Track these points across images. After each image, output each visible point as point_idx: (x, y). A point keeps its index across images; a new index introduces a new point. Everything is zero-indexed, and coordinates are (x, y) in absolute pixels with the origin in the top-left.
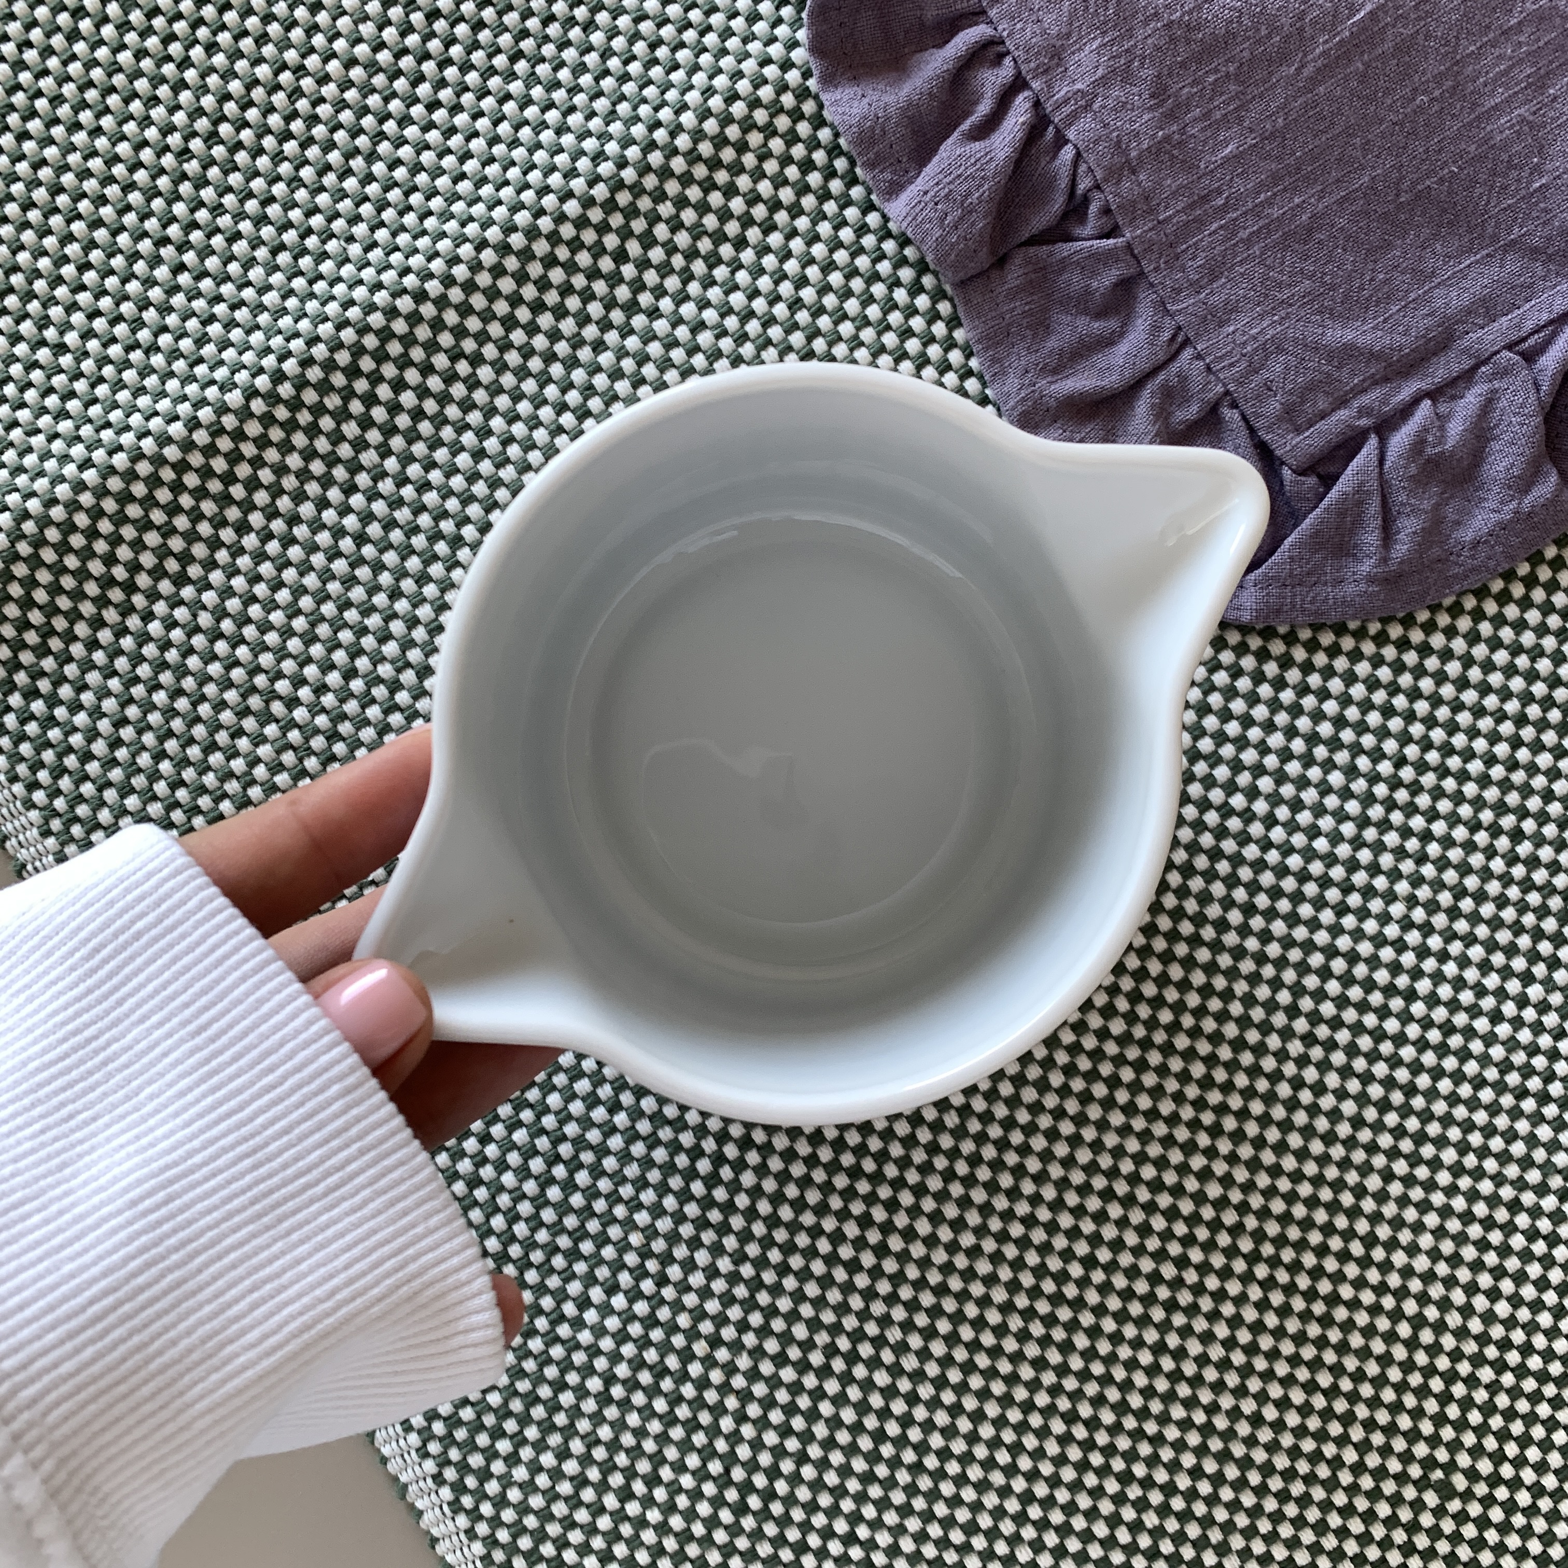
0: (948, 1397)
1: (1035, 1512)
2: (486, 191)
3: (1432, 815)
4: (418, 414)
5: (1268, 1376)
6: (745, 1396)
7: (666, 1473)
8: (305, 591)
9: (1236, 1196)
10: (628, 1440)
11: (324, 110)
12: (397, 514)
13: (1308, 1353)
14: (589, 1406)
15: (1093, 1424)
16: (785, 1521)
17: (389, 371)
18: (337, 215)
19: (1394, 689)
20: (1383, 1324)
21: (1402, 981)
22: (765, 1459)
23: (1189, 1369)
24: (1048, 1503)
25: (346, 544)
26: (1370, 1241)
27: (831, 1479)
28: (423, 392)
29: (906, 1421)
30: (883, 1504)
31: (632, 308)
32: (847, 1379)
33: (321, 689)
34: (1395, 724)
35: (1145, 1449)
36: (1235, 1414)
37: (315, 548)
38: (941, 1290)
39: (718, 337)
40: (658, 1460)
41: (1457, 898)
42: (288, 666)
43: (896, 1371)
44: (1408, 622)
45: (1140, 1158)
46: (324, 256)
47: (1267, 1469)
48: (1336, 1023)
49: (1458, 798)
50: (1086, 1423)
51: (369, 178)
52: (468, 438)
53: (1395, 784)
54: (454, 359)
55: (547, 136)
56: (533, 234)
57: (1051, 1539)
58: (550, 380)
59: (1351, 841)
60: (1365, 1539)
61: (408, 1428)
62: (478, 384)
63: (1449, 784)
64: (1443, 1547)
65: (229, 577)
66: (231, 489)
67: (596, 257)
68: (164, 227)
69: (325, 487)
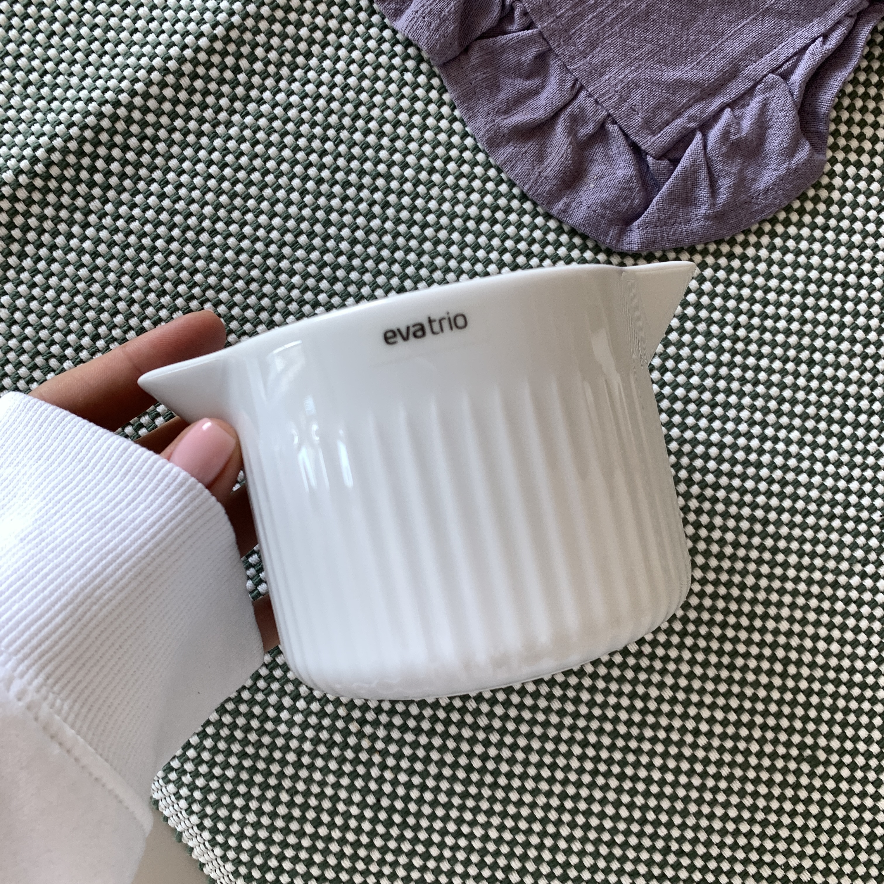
0: (508, 740)
1: (569, 804)
2: (151, 38)
3: (759, 356)
4: (123, 176)
5: (700, 704)
6: (384, 753)
7: (341, 807)
8: (64, 290)
10: (315, 789)
12: (115, 238)
13: (723, 688)
14: (289, 771)
16: (417, 828)
17: (102, 151)
18: (62, 61)
19: (728, 283)
20: (765, 665)
21: (753, 457)
22: (401, 791)
23: (652, 706)
24: (576, 798)
25: (86, 259)
26: (752, 616)
27: (443, 798)
28: (125, 163)
29: (485, 757)
30: (476, 810)
31: (247, 99)
32: (445, 735)
33: (79, 348)
34: (731, 304)
35: (631, 758)
36: (683, 730)
37: (67, 263)
39: (300, 112)
40: (335, 799)
41: (780, 403)
42: (57, 336)
43: (475, 727)
44: (732, 242)
46: (56, 86)
47: (706, 762)
48: (716, 487)
49: (774, 344)
50: (594, 746)
51: (79, 37)
52: (154, 187)
53: (735, 339)
54: (141, 140)
56: (181, 60)
57: (580, 820)
58: (201, 148)
59: (713, 377)
60: (769, 797)
61: (179, 797)
62: (157, 154)
63: (767, 336)
64: (816, 796)
65: (17, 286)
66: (13, 232)
67: (222, 71)
69: (70, 226)
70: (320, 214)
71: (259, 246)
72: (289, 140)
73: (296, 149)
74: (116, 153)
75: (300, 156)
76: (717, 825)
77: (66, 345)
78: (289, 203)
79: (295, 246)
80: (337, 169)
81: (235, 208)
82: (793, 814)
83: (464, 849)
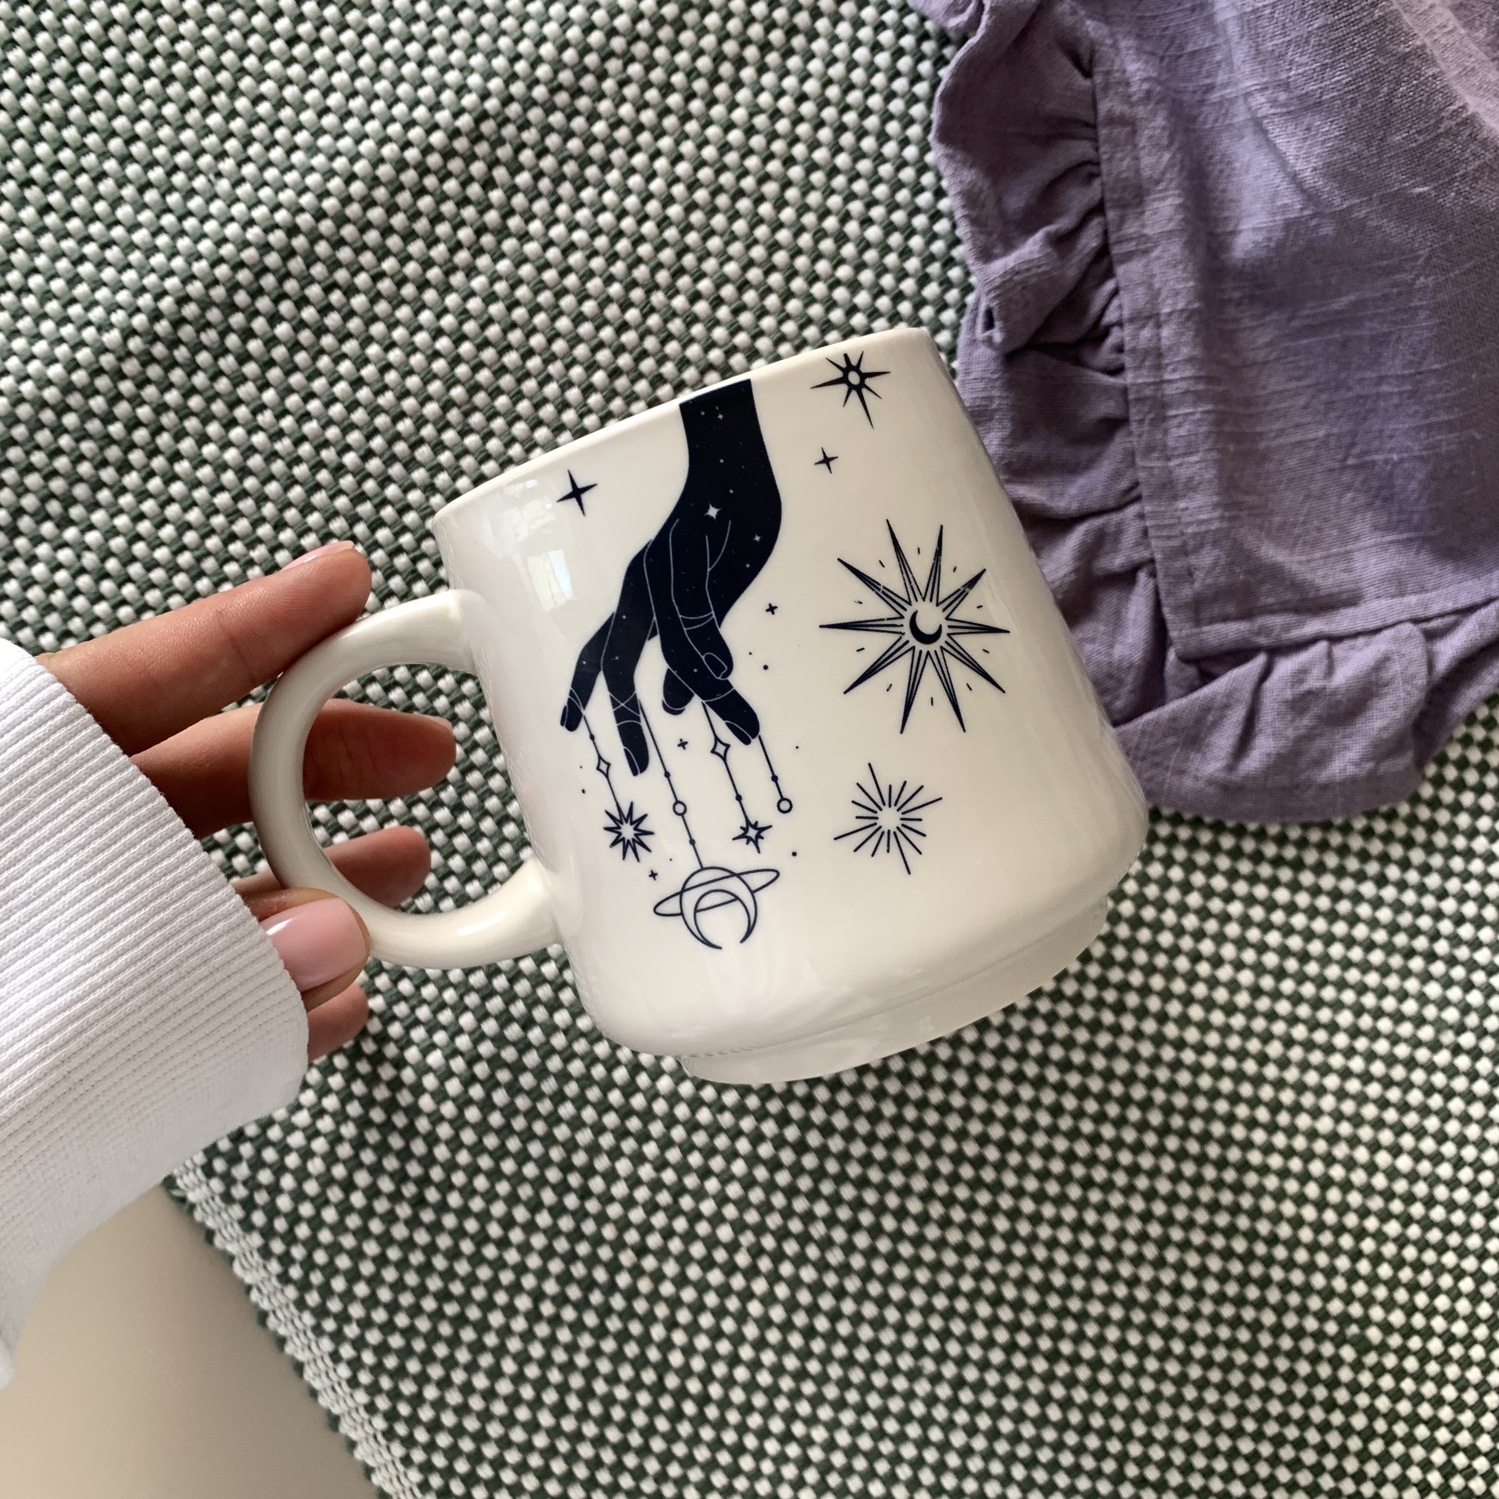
0: (875, 1289)
1: (966, 1396)
2: (352, 124)
4: (295, 347)
5: (1185, 1246)
6: (675, 1303)
7: (600, 1387)
8: (189, 526)
9: (1143, 1071)
10: (560, 1356)
11: (182, 47)
12: (279, 446)
13: (1222, 1220)
16: (721, 1424)
17: (263, 303)
18: (202, 151)
20: (1292, 1186)
21: (1289, 852)
22: (698, 1364)
23: (1108, 1244)
24: (979, 1387)
25: (228, 477)
26: (1275, 1107)
27: (764, 1379)
28: (299, 324)
29: (835, 1316)
30: (817, 1400)
31: (502, 233)
32: (774, 1277)
35: (1070, 1326)
36: (1155, 1285)
37: (197, 484)
38: (862, 1183)
39: (589, 257)
40: (591, 1373)
43: (822, 1266)
45: (1048, 1040)
46: (191, 193)
47: (1190, 1338)
48: (1229, 896)
50: (1012, 1305)
51: (233, 114)
52: (345, 367)
54: (328, 289)
55: (409, 68)
56: (401, 165)
57: (984, 1422)
58: (424, 306)
60: (1288, 1398)
61: (337, 1360)
62: (353, 313)
64: (1363, 1400)
65: (112, 517)
66: (111, 428)
67: (464, 184)
68: (28, 167)
69: (205, 422)
72: (567, 302)
73: (579, 319)
75: (586, 329)
76: (1203, 1440)
78: (563, 406)
80: (644, 354)
82: (1325, 1427)
83: (795, 1462)
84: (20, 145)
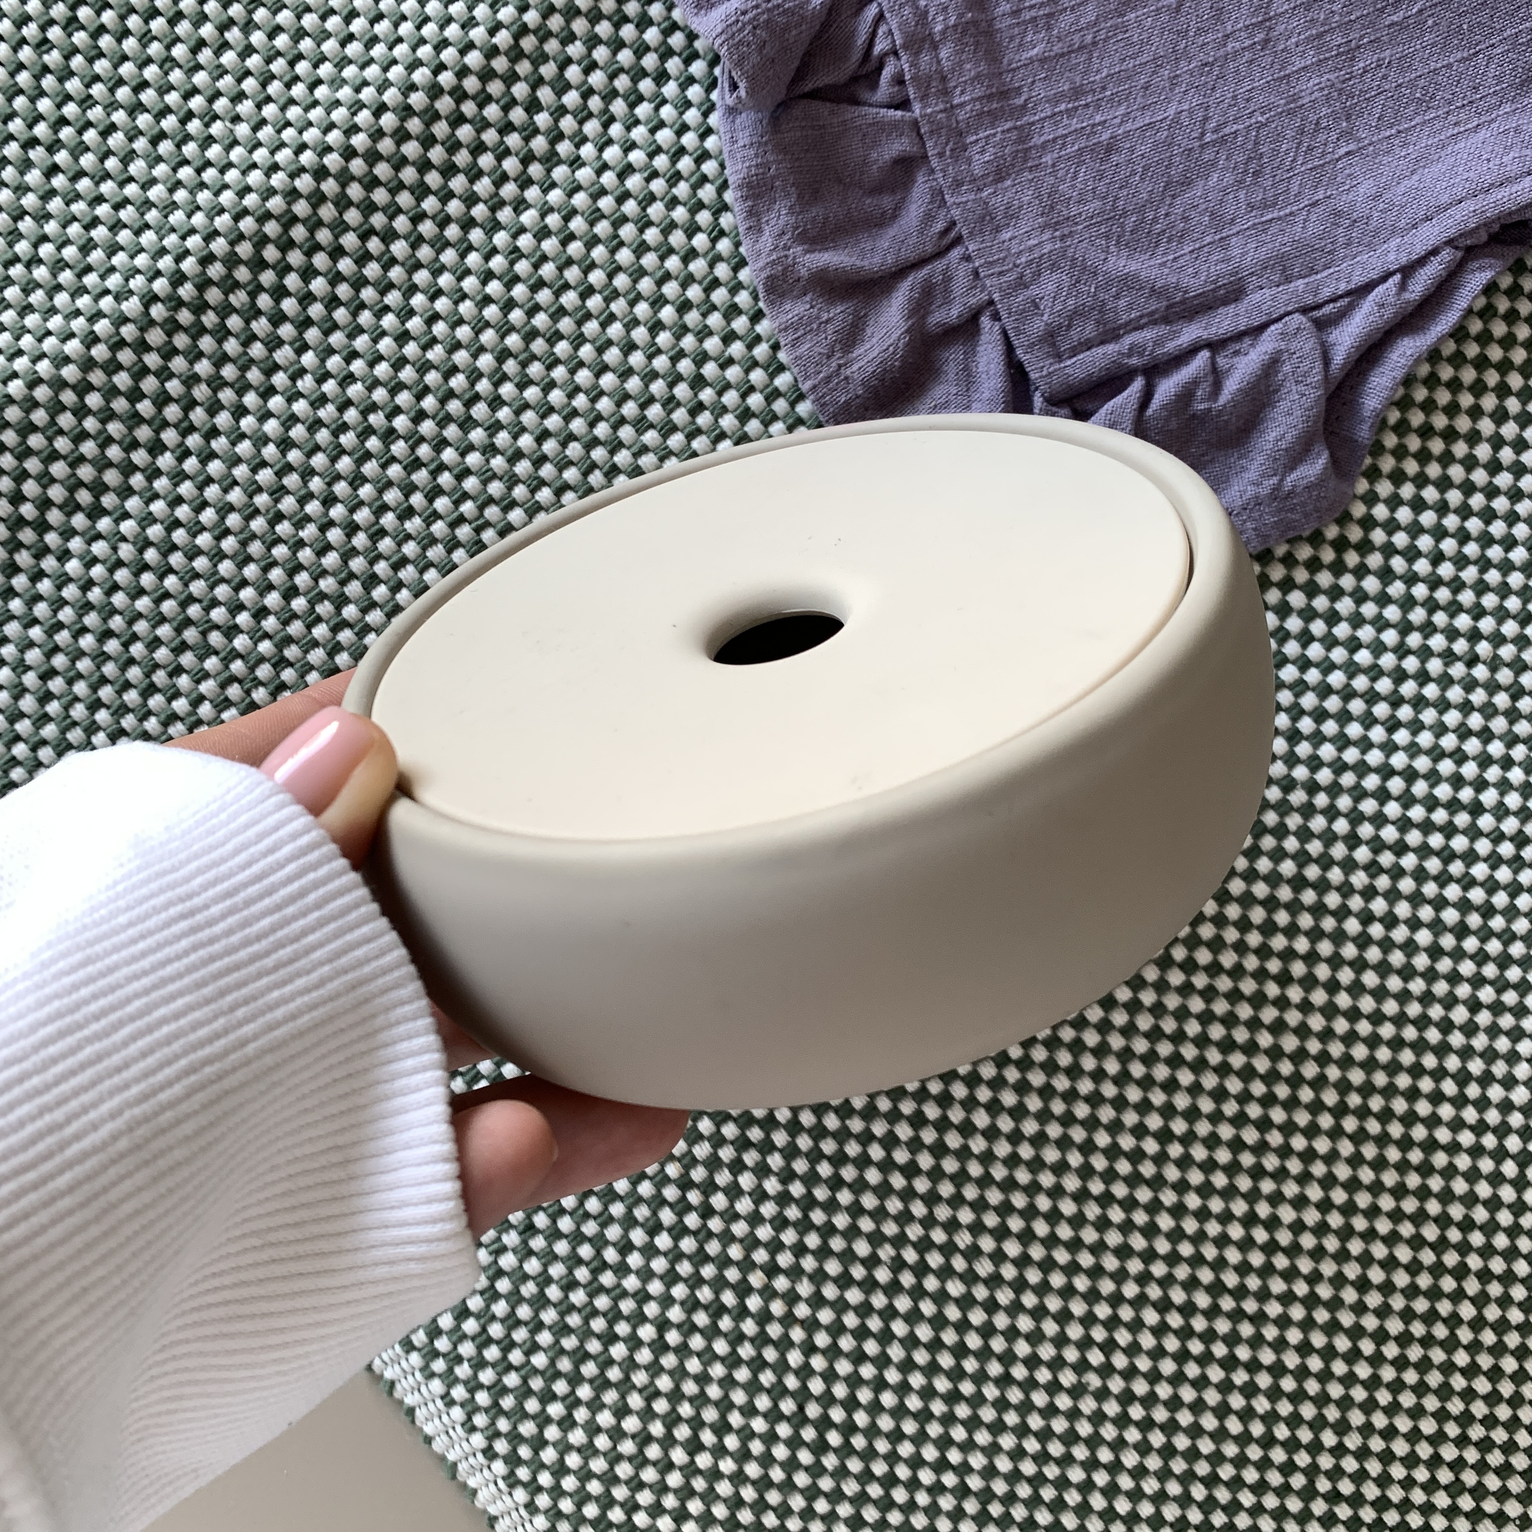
0: (1029, 1300)
1: (1136, 1412)
2: (378, 50)
3: (1478, 612)
4: (333, 302)
5: (1370, 1235)
6: (812, 1325)
7: (735, 1419)
8: (231, 508)
9: (1314, 1046)
10: (690, 1388)
12: (322, 413)
13: (1410, 1205)
15: (1188, 1310)
16: (869, 1454)
17: (295, 258)
18: (218, 94)
19: (1422, 482)
20: (1486, 1165)
21: (1466, 794)
22: (840, 1391)
23: (1284, 1238)
24: (1150, 1400)
25: (270, 451)
26: (1463, 1078)
27: (914, 1403)
28: (335, 278)
29: (987, 1331)
30: (973, 1424)
31: (551, 159)
32: (918, 1293)
33: (261, 613)
34: (1428, 518)
35: (1246, 1330)
36: (1339, 1281)
37: (236, 461)
38: (1009, 1185)
39: (648, 180)
40: (725, 1405)
41: (1515, 698)
42: (222, 591)
43: (969, 1278)
44: (1429, 406)
45: (1206, 1018)
46: (209, 140)
47: (1381, 1337)
48: (1400, 848)
49: (1504, 591)
50: (1181, 1310)
51: (248, 50)
52: (389, 321)
53: (1435, 583)
54: (364, 237)
56: (435, 91)
57: (1157, 1439)
58: (470, 248)
59: (1395, 650)
60: (1493, 1398)
61: (450, 1403)
62: (393, 261)
63: (1493, 577)
65: (147, 503)
66: (139, 406)
67: (506, 109)
68: (30, 127)
69: (240, 393)
70: (685, 366)
71: (577, 425)
72: (627, 231)
73: (641, 248)
74: (320, 260)
75: (649, 260)
76: (1400, 1448)
77: (237, 607)
78: (629, 347)
79: (641, 424)
80: (715, 283)
81: (534, 357)
83: (952, 1491)
84: (20, 102)
